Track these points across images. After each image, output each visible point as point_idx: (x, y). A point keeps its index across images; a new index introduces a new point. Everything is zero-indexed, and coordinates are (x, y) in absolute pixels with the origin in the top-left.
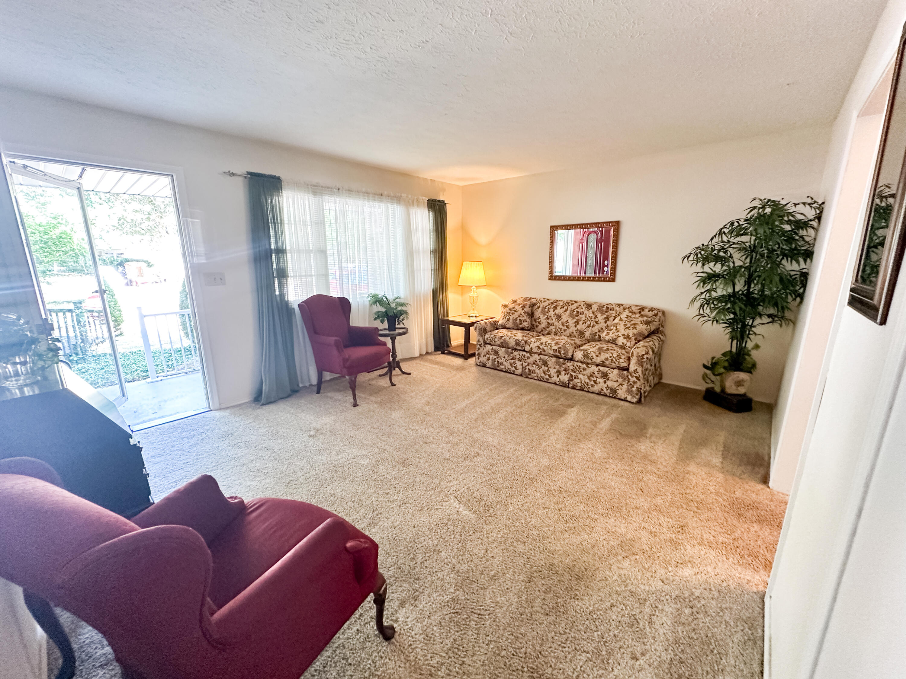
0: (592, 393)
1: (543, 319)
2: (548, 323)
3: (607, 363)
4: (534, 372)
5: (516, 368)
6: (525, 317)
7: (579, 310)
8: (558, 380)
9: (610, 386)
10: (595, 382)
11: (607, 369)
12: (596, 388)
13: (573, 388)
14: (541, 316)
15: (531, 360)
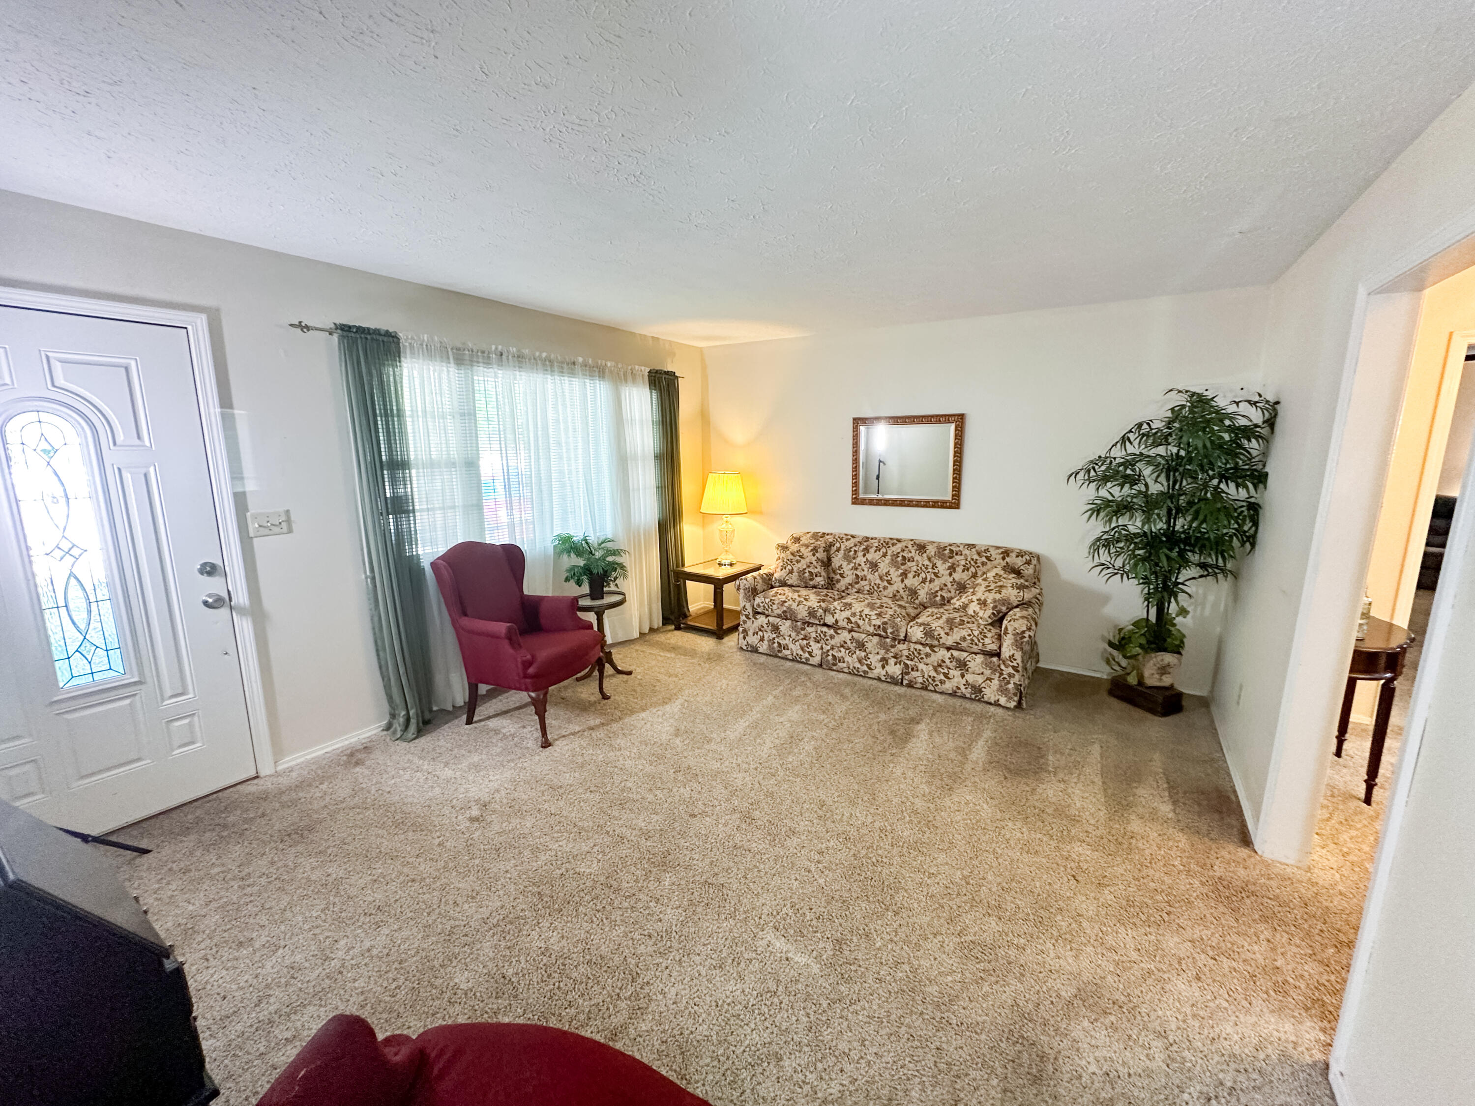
0: (942, 693)
1: (847, 568)
2: (856, 575)
3: (964, 644)
4: (841, 660)
5: (810, 653)
6: (819, 567)
7: (905, 554)
8: (884, 673)
9: (970, 681)
10: (946, 675)
11: (965, 654)
12: (948, 686)
13: (910, 685)
14: (845, 564)
15: (837, 640)
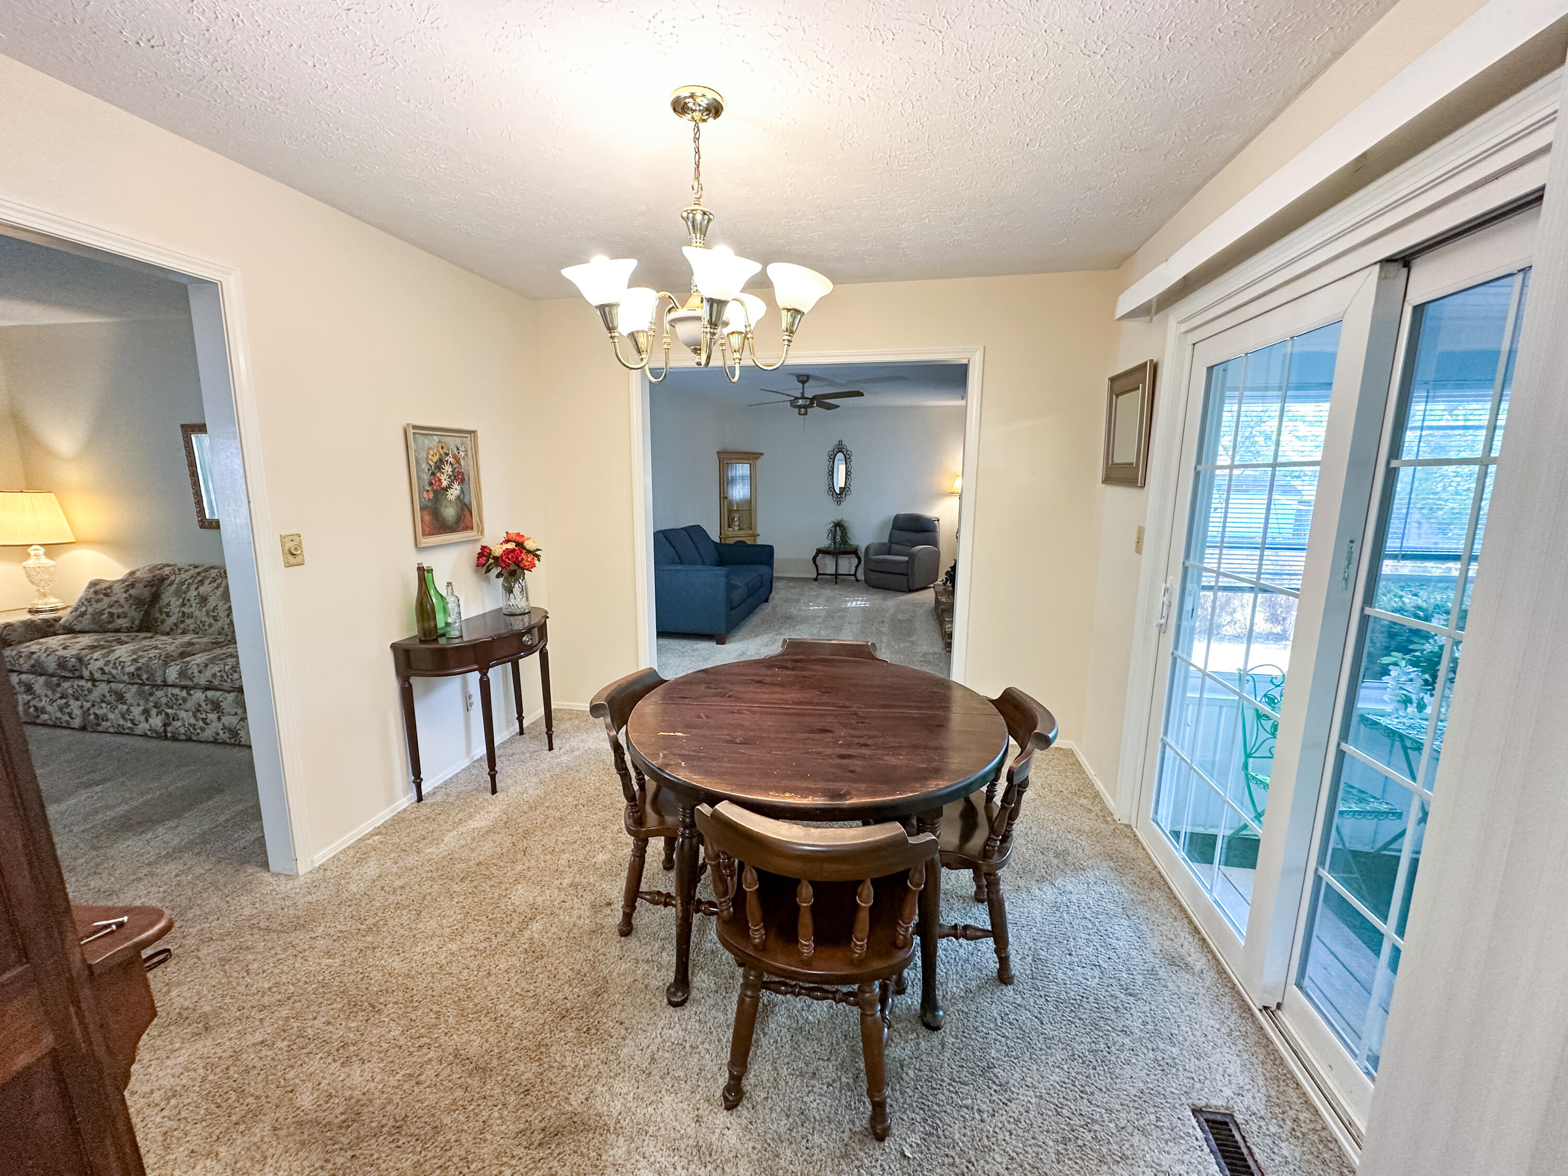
0: (205, 742)
1: (175, 603)
2: (184, 613)
4: (105, 718)
5: (70, 714)
6: (130, 606)
12: (208, 734)
13: (175, 739)
14: (173, 600)
15: (95, 695)
